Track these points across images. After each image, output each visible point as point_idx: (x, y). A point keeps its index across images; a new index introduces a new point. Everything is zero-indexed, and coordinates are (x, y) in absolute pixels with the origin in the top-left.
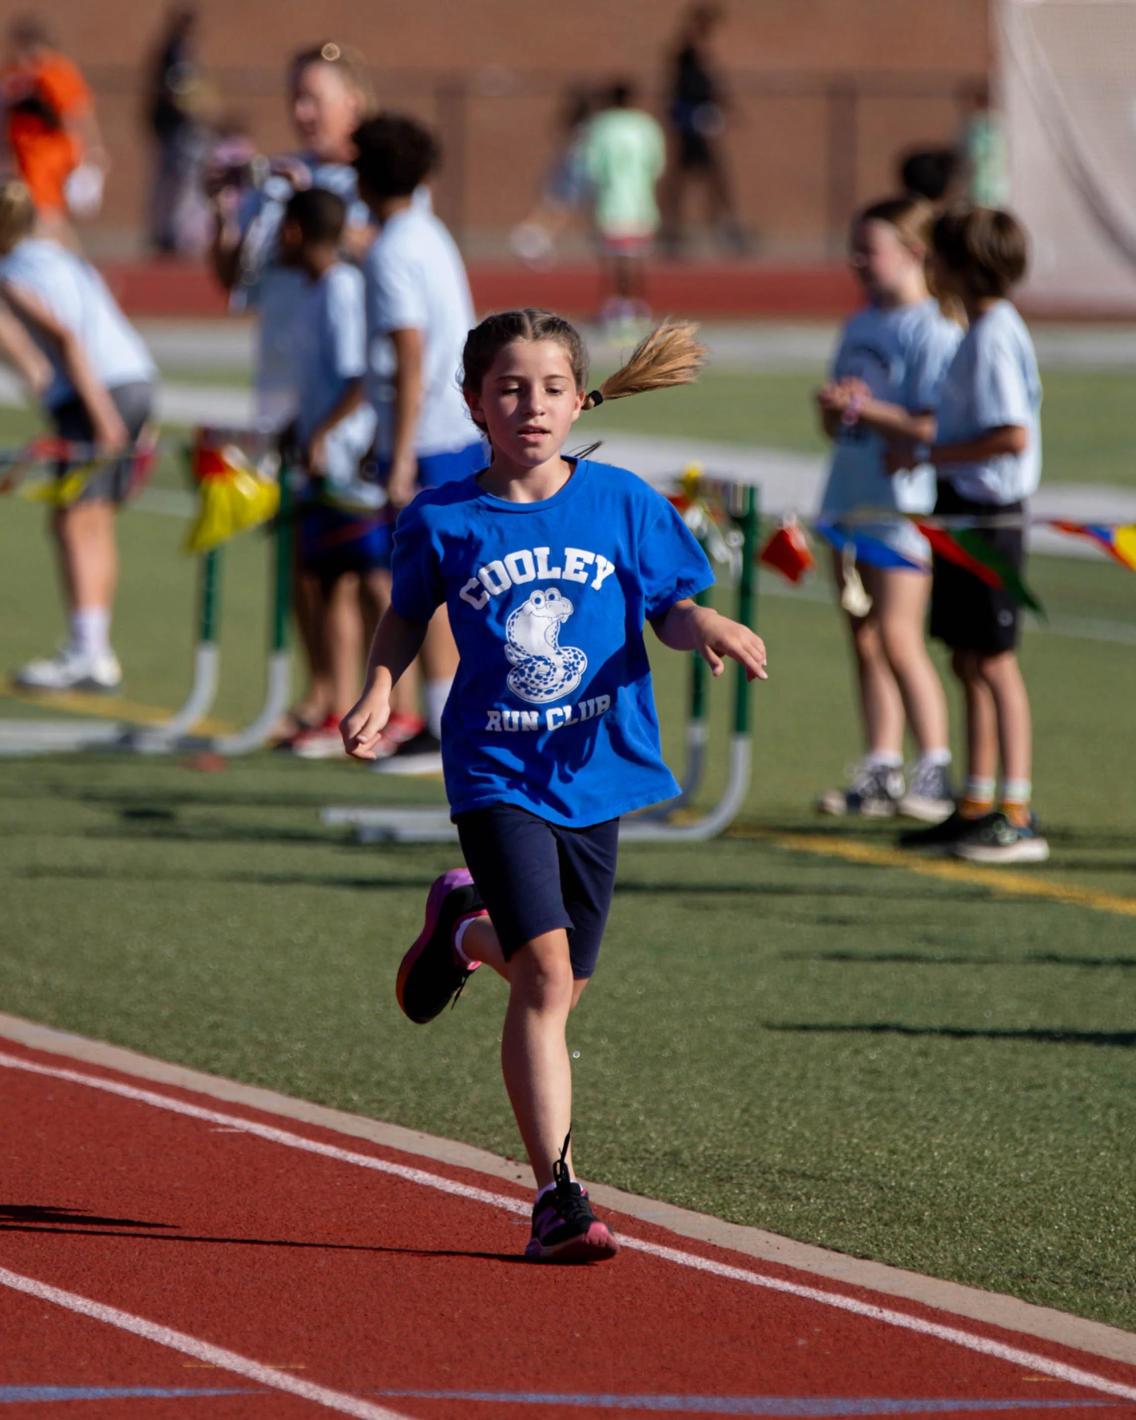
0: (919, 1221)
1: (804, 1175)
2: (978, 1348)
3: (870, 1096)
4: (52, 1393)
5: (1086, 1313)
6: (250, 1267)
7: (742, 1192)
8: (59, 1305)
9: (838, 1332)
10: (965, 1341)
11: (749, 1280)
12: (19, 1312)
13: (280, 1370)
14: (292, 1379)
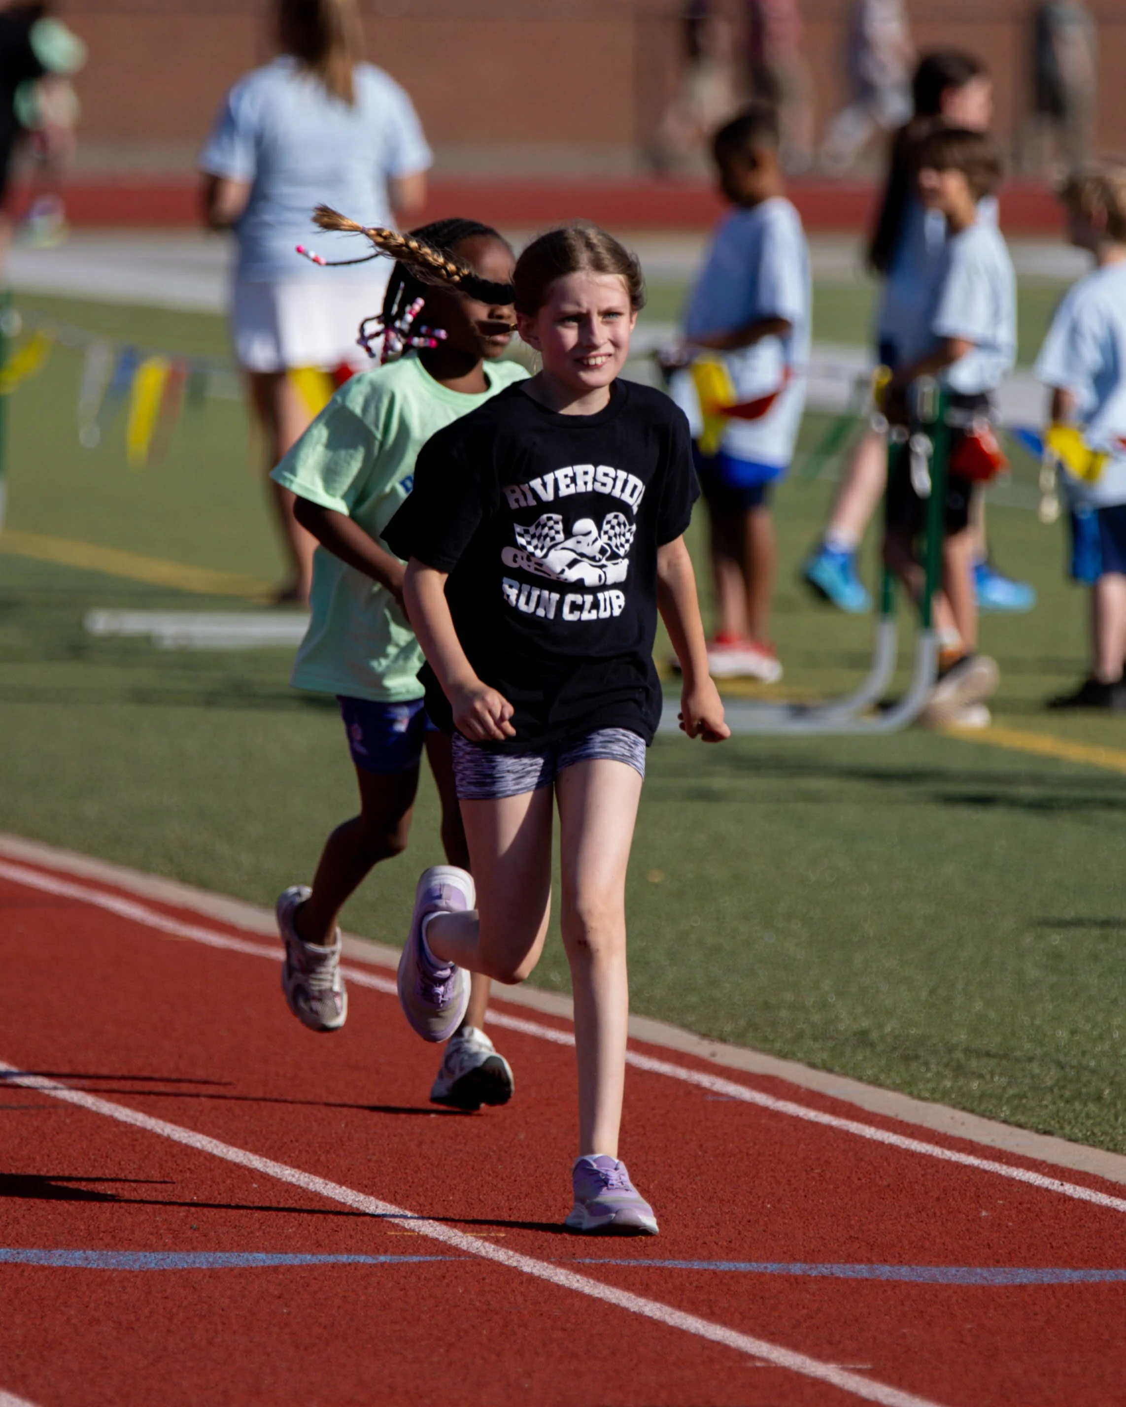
0: (1099, 1098)
1: (988, 1054)
3: (1054, 978)
4: (261, 1259)
6: (452, 1138)
7: (928, 1070)
8: (268, 1175)
9: (1020, 1204)
11: (934, 1154)
12: (228, 1182)
13: (481, 1238)
14: (493, 1246)
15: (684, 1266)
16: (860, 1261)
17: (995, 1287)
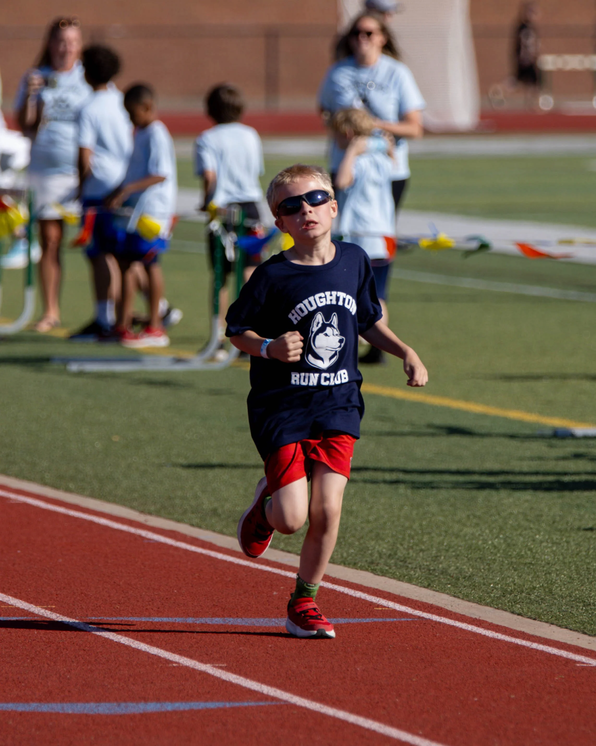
2: (354, 595)
5: (401, 579)
9: (291, 588)
10: (348, 592)
13: (44, 608)
14: (50, 612)
15: (138, 620)
16: (218, 616)
17: (281, 627)
